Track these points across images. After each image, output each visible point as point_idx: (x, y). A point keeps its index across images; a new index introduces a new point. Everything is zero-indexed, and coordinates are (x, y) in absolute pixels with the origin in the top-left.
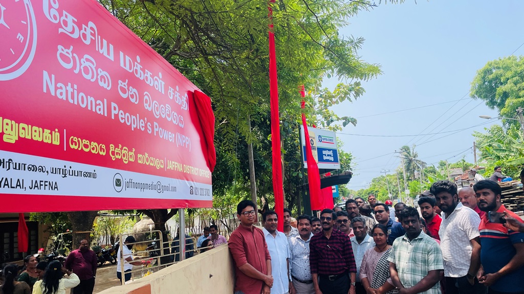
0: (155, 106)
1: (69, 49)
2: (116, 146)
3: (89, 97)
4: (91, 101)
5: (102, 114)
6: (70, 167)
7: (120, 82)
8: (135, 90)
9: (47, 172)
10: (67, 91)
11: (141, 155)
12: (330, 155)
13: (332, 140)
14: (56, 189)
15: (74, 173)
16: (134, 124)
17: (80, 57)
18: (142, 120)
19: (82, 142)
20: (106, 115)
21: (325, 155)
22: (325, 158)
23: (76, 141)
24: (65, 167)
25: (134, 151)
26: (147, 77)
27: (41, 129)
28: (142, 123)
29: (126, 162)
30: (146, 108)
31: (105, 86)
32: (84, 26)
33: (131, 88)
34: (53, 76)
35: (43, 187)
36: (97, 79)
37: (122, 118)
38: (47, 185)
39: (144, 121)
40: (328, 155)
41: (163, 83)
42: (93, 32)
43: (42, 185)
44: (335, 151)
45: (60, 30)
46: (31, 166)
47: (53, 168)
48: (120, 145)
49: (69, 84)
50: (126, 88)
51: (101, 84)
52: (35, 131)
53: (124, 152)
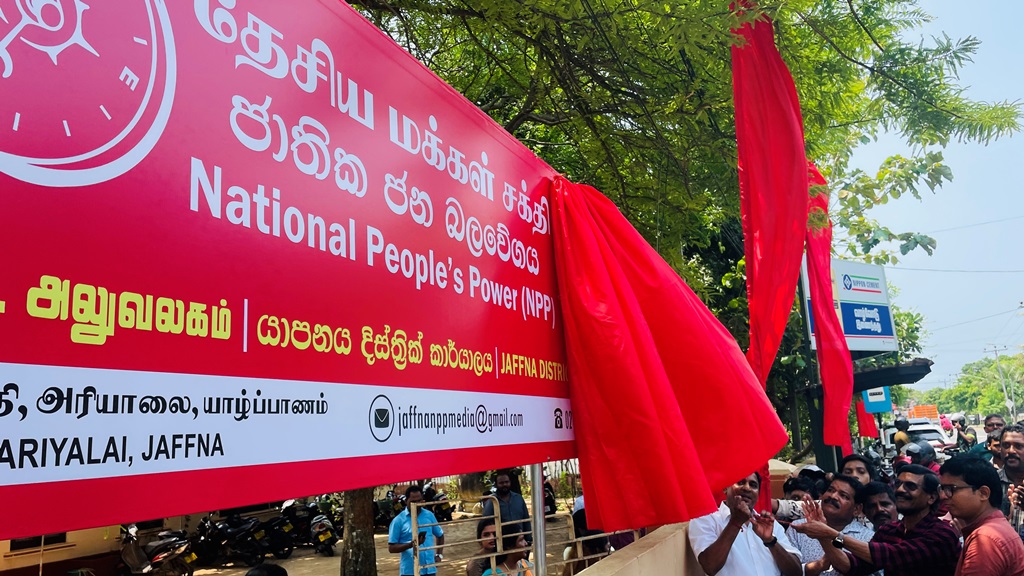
0: (471, 230)
1: (261, 103)
2: (379, 330)
3: (310, 216)
4: (317, 227)
5: (344, 255)
6: (259, 393)
7: (388, 177)
8: (424, 195)
9: (195, 411)
10: (254, 206)
11: (438, 346)
12: (874, 320)
13: (877, 285)
14: (217, 453)
15: (266, 408)
16: (422, 274)
17: (291, 123)
18: (440, 265)
19: (291, 328)
20: (353, 257)
21: (861, 319)
22: (860, 325)
23: (276, 325)
24: (244, 392)
25: (420, 338)
26: (452, 165)
27: (180, 304)
28: (441, 270)
29: (401, 367)
30: (451, 236)
31: (352, 188)
32: (300, 50)
33: (414, 190)
34: (218, 171)
35: (180, 452)
36: (332, 172)
37: (393, 263)
38: (192, 445)
39: (447, 266)
40: (868, 320)
41: (491, 176)
42: (324, 64)
43: (180, 446)
44: (884, 311)
45: (240, 60)
46: (149, 401)
47: (211, 399)
48: (387, 326)
49: (261, 189)
50: (403, 191)
51: (343, 184)
52: (165, 309)
53: (396, 342)
